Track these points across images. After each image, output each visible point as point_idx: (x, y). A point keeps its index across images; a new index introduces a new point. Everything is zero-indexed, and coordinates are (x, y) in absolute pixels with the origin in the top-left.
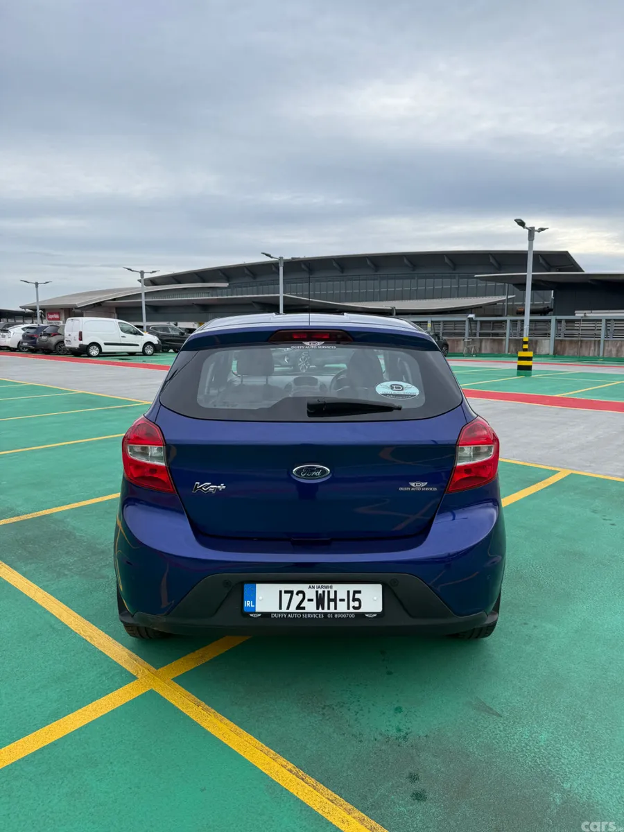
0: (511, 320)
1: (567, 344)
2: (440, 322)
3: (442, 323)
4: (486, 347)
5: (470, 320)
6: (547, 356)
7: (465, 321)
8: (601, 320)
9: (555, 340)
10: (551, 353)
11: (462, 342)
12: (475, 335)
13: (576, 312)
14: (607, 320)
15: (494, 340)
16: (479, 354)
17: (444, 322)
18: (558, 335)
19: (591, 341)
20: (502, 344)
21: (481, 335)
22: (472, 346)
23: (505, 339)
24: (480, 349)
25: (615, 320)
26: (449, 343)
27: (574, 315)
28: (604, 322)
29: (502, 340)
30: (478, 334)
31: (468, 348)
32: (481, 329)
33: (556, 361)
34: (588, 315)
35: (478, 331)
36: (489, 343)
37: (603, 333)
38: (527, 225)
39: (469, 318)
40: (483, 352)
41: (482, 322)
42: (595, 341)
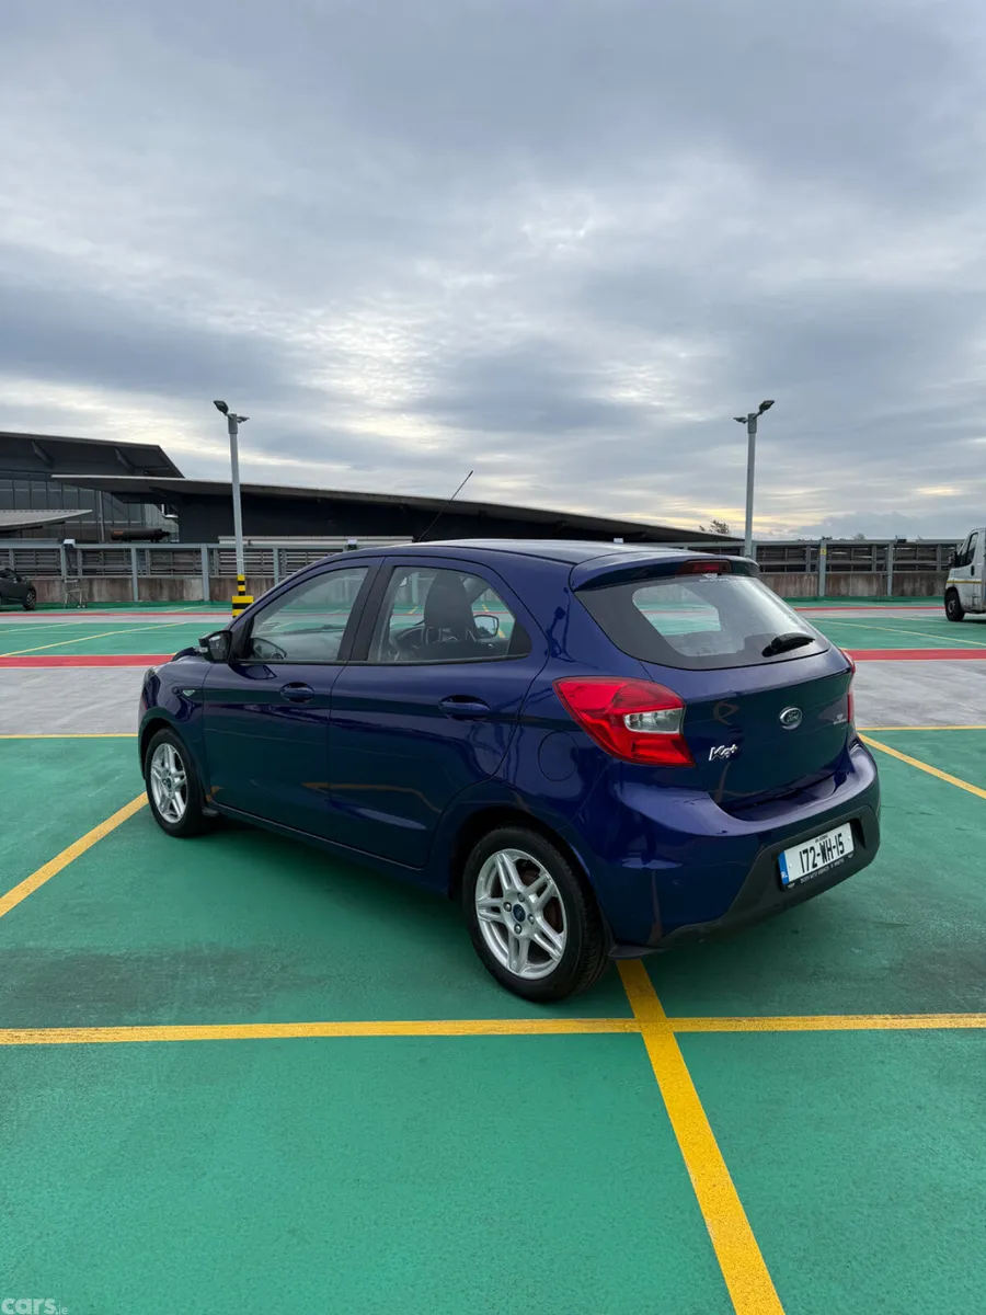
0: (137, 550)
1: (228, 584)
2: (7, 550)
3: (11, 554)
4: (100, 591)
5: (69, 549)
6: (201, 602)
7: (58, 550)
8: (271, 550)
9: (210, 579)
10: (207, 598)
11: (57, 584)
12: (75, 572)
13: (220, 538)
14: (280, 550)
15: (113, 580)
16: (90, 604)
17: (15, 550)
18: (211, 571)
19: (261, 579)
20: (126, 587)
21: (85, 572)
22: (78, 590)
23: (132, 579)
24: (91, 595)
25: (287, 550)
26: (35, 585)
27: (218, 542)
28: (275, 553)
29: (127, 580)
30: (80, 571)
31: (71, 595)
32: (84, 563)
33: (215, 610)
34: (253, 542)
35: (80, 567)
36: (104, 587)
37: (276, 567)
38: (229, 412)
39: (66, 545)
40: (96, 600)
41: (85, 552)
42: (267, 579)
